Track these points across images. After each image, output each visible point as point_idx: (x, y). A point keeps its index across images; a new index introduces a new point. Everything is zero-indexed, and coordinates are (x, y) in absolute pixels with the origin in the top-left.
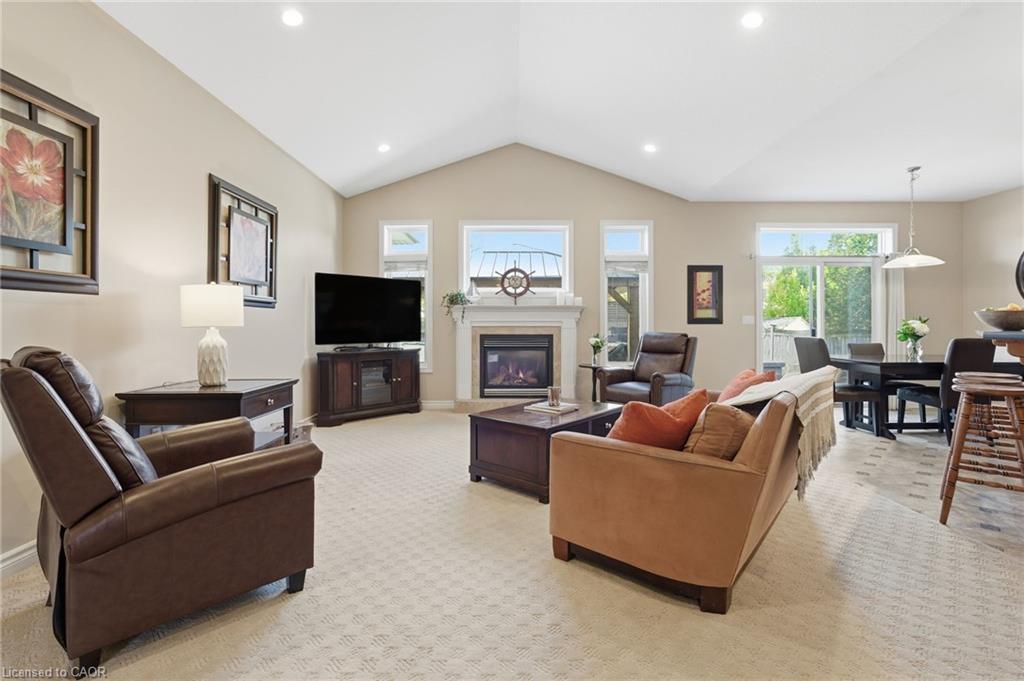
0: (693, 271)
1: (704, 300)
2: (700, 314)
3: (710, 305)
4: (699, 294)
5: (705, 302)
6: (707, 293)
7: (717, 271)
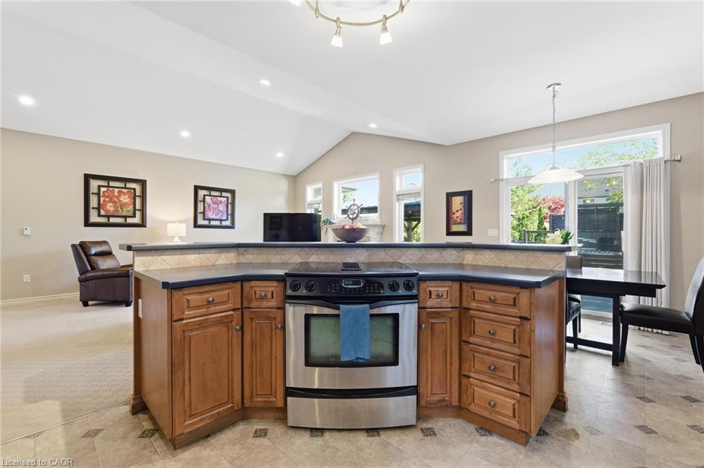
0: (450, 196)
1: (457, 217)
2: (455, 228)
3: (463, 221)
4: (454, 214)
5: (458, 220)
6: (460, 212)
7: (468, 195)
